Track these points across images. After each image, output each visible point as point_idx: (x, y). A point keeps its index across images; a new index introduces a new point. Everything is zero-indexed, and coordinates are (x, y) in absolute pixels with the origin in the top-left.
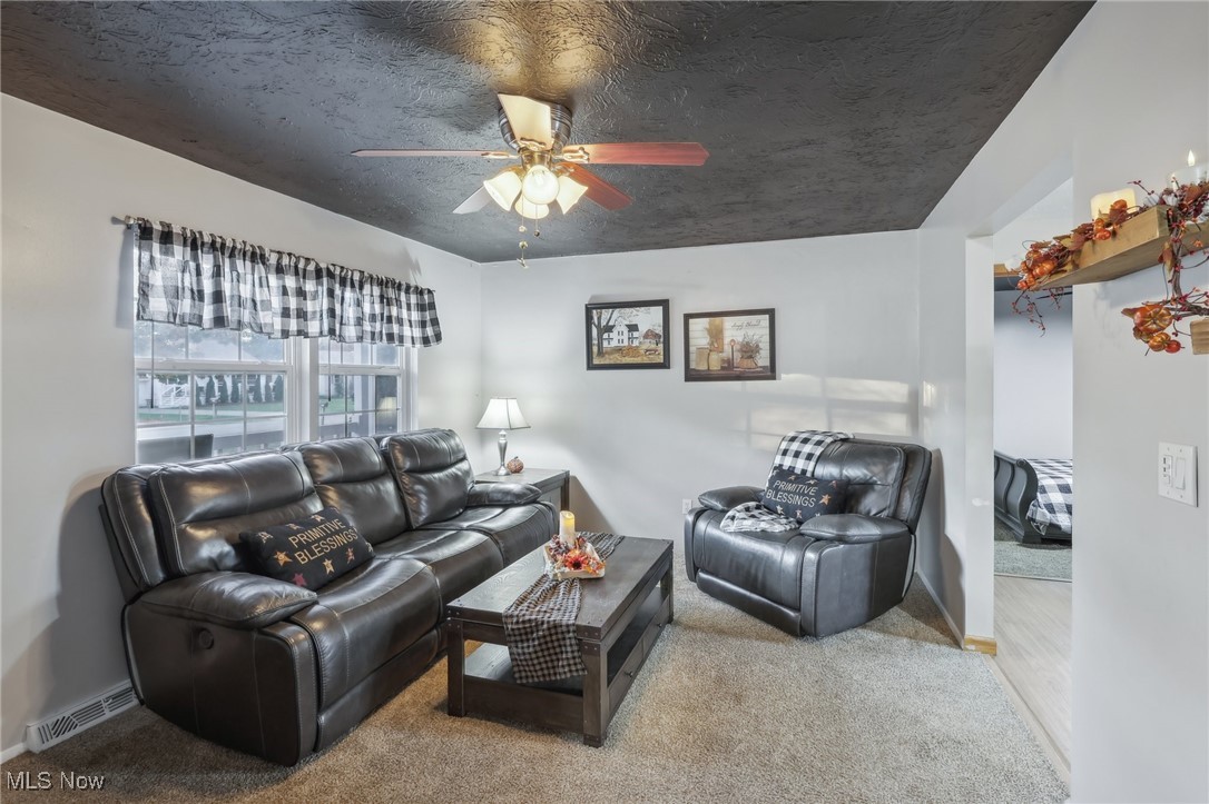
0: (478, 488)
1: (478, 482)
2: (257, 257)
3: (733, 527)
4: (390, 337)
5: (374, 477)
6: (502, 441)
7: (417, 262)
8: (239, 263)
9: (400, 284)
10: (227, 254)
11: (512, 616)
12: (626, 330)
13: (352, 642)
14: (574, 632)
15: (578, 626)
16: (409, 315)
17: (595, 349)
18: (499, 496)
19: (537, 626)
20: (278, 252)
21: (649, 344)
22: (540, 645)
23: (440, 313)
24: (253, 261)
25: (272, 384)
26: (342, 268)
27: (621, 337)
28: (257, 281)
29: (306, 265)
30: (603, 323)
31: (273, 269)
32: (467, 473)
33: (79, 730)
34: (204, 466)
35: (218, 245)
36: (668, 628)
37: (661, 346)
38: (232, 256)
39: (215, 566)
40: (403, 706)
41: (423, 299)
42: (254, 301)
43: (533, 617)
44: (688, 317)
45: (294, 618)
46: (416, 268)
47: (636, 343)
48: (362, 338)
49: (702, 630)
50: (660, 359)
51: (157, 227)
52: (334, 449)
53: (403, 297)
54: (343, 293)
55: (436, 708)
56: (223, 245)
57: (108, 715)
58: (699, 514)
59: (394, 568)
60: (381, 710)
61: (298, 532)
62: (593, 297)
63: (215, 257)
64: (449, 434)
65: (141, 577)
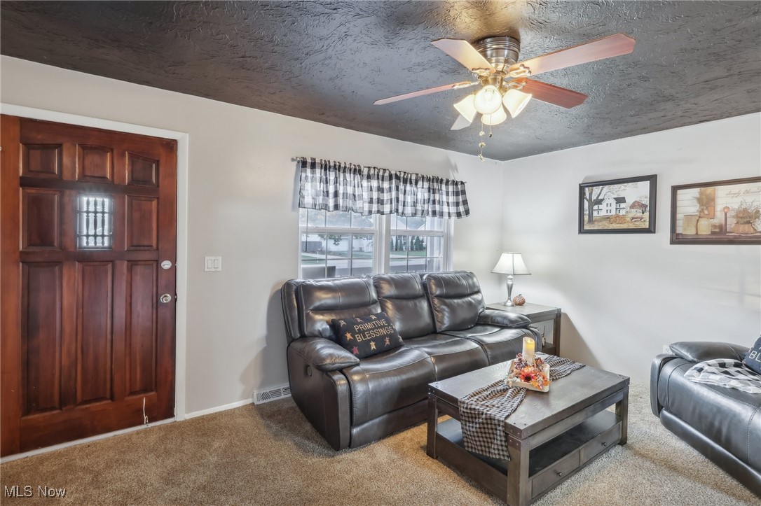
0: (487, 312)
1: (488, 308)
2: (357, 171)
3: (699, 378)
4: (434, 213)
5: (415, 297)
6: (510, 282)
7: (456, 165)
8: (348, 175)
9: (442, 180)
10: (342, 171)
11: (464, 403)
12: (614, 202)
13: (372, 391)
14: (503, 426)
15: (506, 424)
16: (448, 199)
17: (586, 218)
18: (499, 319)
19: (478, 414)
20: (369, 167)
21: (637, 213)
22: (480, 428)
23: (469, 196)
24: (354, 174)
25: (414, 241)
26: (405, 173)
27: (609, 208)
28: (356, 185)
29: (384, 173)
30: (594, 197)
31: (365, 177)
32: (480, 302)
33: (271, 400)
34: (325, 282)
35: (337, 167)
36: (619, 449)
37: (647, 214)
38: (344, 172)
39: (320, 335)
40: (404, 439)
41: (457, 188)
42: (354, 196)
43: (477, 407)
44: (675, 189)
45: (344, 370)
46: (455, 168)
47: (623, 212)
48: (415, 214)
49: (652, 460)
50: (646, 225)
51: (309, 161)
52: (392, 279)
53: (444, 187)
54: (405, 188)
55: (421, 447)
56: (340, 166)
57: (283, 396)
58: (666, 360)
59: (414, 354)
60: (392, 437)
61: (360, 323)
62: (586, 178)
63: (336, 174)
64: (470, 276)
65: (291, 334)
